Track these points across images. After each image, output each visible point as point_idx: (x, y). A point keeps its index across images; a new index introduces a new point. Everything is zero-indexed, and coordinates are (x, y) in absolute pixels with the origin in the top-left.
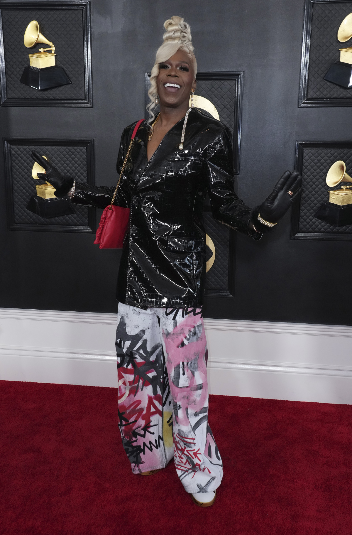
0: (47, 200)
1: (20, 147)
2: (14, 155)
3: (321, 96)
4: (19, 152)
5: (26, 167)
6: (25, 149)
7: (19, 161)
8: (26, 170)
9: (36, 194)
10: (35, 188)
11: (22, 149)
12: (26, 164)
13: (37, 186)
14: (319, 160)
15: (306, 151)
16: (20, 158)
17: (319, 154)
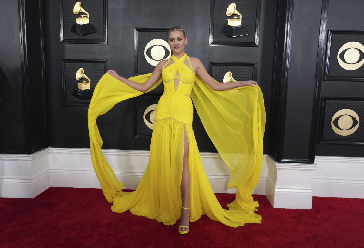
0: (83, 90)
1: (69, 63)
2: (66, 68)
3: (220, 41)
4: (69, 66)
5: (72, 74)
6: (72, 65)
7: (69, 71)
8: (72, 75)
9: (77, 87)
10: (77, 84)
11: (71, 65)
12: (72, 72)
13: (78, 83)
14: (220, 71)
15: (213, 67)
16: (69, 69)
17: (220, 68)
